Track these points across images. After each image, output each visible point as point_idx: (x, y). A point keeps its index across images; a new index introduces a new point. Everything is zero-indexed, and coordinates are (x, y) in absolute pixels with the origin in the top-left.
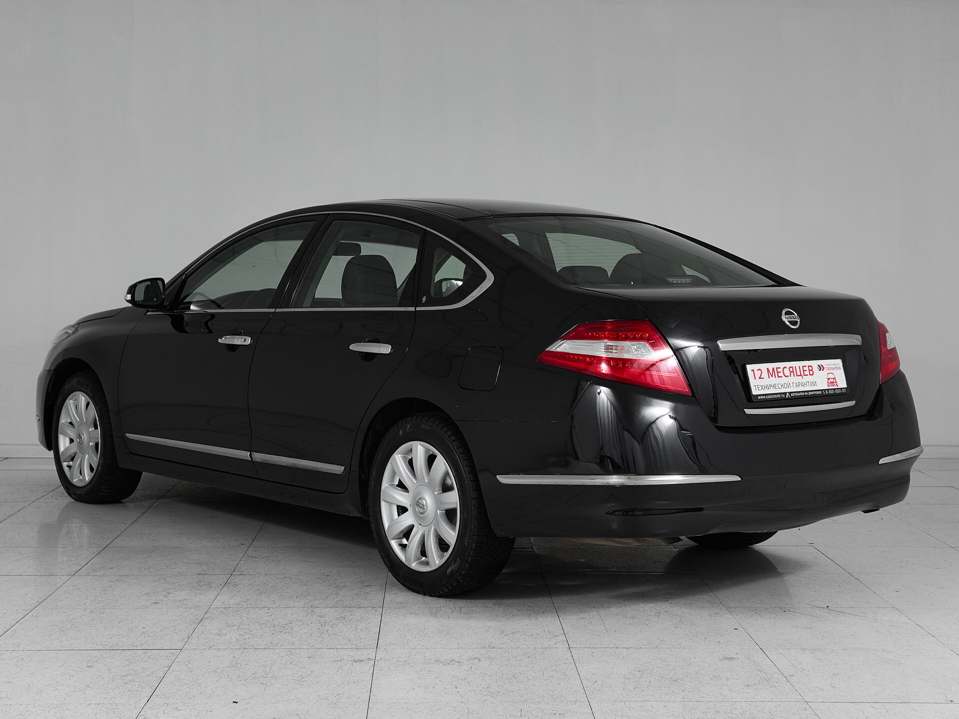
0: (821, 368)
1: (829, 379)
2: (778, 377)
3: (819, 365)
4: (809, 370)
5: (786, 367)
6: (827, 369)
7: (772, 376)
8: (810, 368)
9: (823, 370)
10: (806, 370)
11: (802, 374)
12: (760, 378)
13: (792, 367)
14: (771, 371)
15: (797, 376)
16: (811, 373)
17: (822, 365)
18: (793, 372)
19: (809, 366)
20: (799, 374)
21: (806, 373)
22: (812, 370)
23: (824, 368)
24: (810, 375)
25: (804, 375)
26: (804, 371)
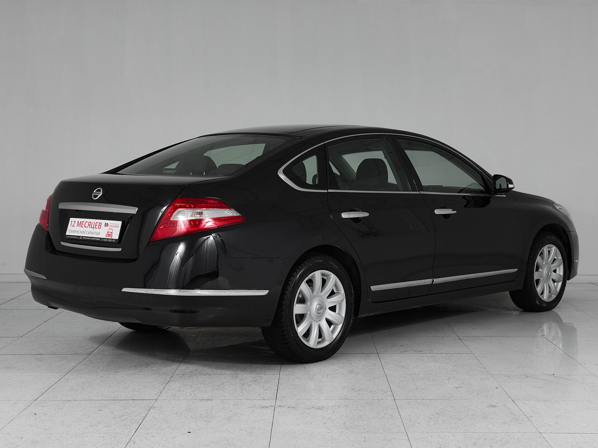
0: (106, 225)
1: (108, 232)
2: (82, 227)
3: (106, 223)
4: (99, 225)
5: (87, 222)
6: (110, 226)
7: (79, 226)
8: (100, 224)
9: (107, 226)
10: (97, 225)
11: (94, 227)
12: (73, 226)
13: (90, 222)
14: (79, 223)
15: (91, 227)
16: (100, 227)
17: (107, 224)
18: (90, 225)
19: (100, 223)
20: (92, 227)
21: (97, 227)
22: (100, 226)
23: (108, 225)
24: (99, 228)
25: (95, 228)
26: (96, 225)
